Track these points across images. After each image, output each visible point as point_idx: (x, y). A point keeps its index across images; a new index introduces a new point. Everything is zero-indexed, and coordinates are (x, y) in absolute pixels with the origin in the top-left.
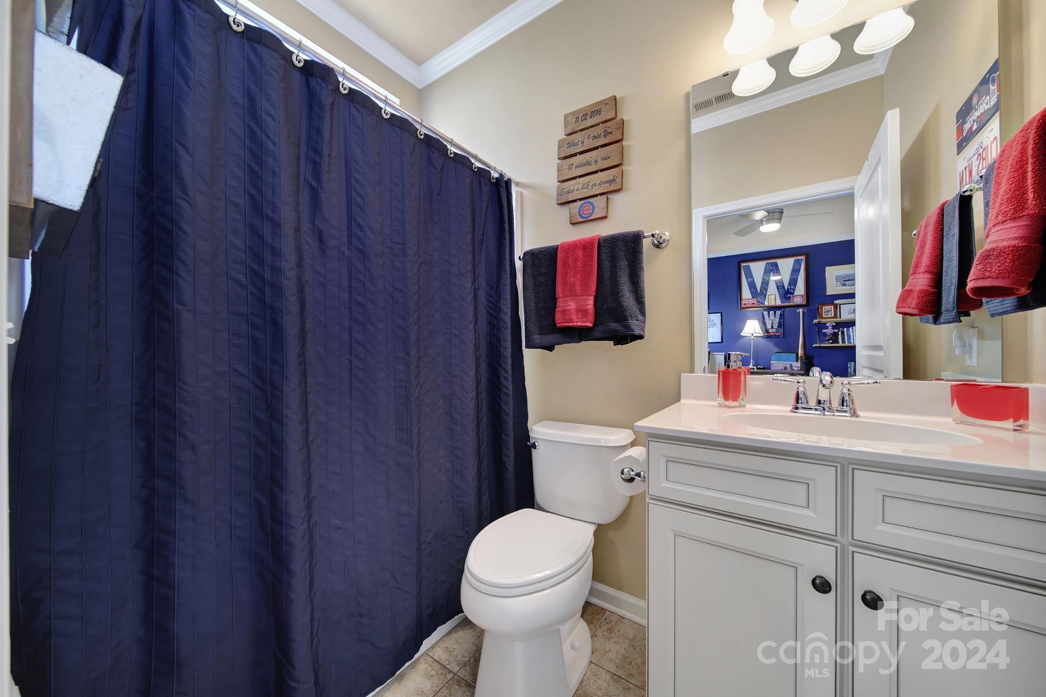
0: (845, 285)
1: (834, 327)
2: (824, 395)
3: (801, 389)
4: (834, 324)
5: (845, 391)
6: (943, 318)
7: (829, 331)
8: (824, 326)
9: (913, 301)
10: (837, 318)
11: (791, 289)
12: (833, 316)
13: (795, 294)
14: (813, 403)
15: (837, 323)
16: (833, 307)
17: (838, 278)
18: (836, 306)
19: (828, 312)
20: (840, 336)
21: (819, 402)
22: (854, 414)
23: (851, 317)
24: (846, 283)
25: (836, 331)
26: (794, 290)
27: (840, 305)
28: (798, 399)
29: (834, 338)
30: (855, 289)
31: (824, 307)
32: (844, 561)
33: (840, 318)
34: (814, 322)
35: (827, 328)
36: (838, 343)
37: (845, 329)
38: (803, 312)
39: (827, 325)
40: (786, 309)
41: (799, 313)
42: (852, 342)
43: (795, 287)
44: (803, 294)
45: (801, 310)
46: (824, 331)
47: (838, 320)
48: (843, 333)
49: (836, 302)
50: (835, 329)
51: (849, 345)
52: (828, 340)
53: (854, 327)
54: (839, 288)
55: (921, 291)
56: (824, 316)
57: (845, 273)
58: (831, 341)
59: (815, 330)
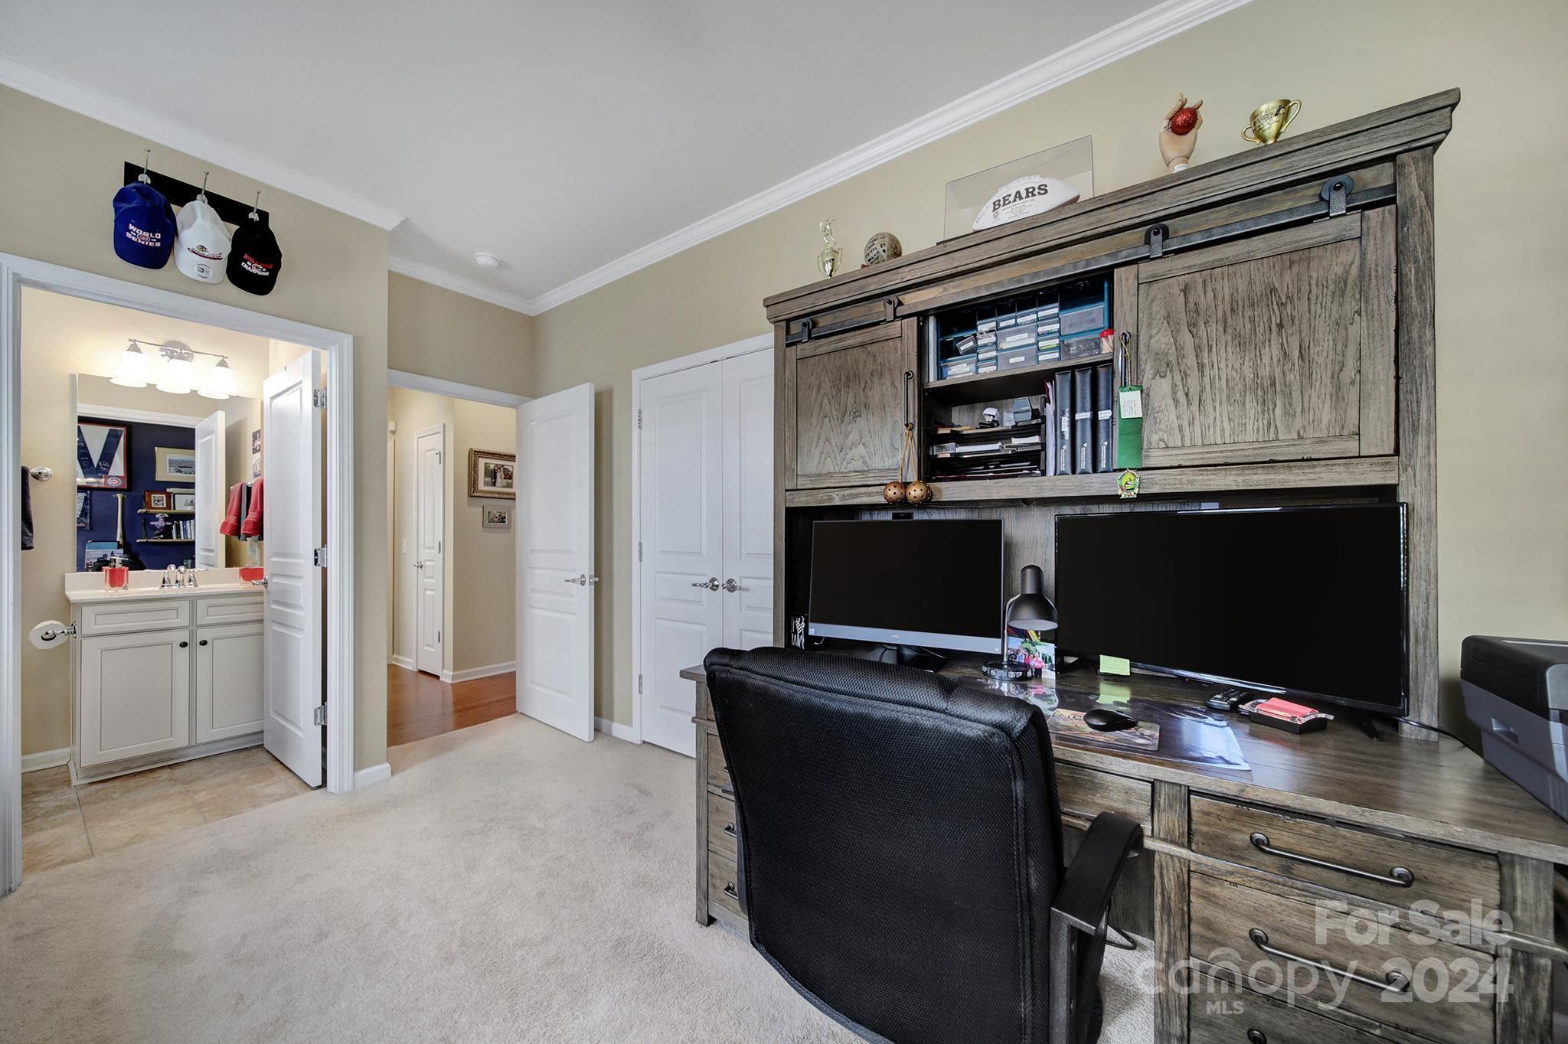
0: (180, 472)
1: (166, 519)
2: (180, 578)
3: (166, 577)
4: (167, 516)
5: (191, 575)
6: (241, 538)
7: (160, 524)
8: (153, 517)
9: (228, 528)
10: (170, 509)
11: (103, 466)
12: (165, 506)
13: (109, 474)
14: (173, 582)
15: (171, 515)
16: (164, 496)
17: (171, 463)
18: (169, 495)
19: (158, 501)
20: (174, 531)
21: (177, 582)
22: (196, 585)
23: (189, 509)
24: (182, 469)
25: (169, 523)
26: (109, 468)
27: (174, 495)
28: (164, 582)
29: (167, 531)
30: (195, 477)
31: (152, 495)
32: (193, 634)
33: (174, 509)
34: (138, 512)
35: (157, 520)
36: (172, 538)
37: (181, 522)
38: (123, 499)
39: (157, 516)
40: (95, 492)
41: (117, 498)
42: (189, 537)
43: (110, 465)
44: (123, 475)
45: (119, 496)
46: (152, 523)
47: (172, 511)
48: (178, 527)
49: (168, 490)
50: (169, 521)
51: (186, 540)
52: (159, 534)
53: (192, 521)
54: (173, 474)
55: (231, 525)
56: (153, 506)
57: (181, 458)
58: (162, 536)
59: (138, 522)
